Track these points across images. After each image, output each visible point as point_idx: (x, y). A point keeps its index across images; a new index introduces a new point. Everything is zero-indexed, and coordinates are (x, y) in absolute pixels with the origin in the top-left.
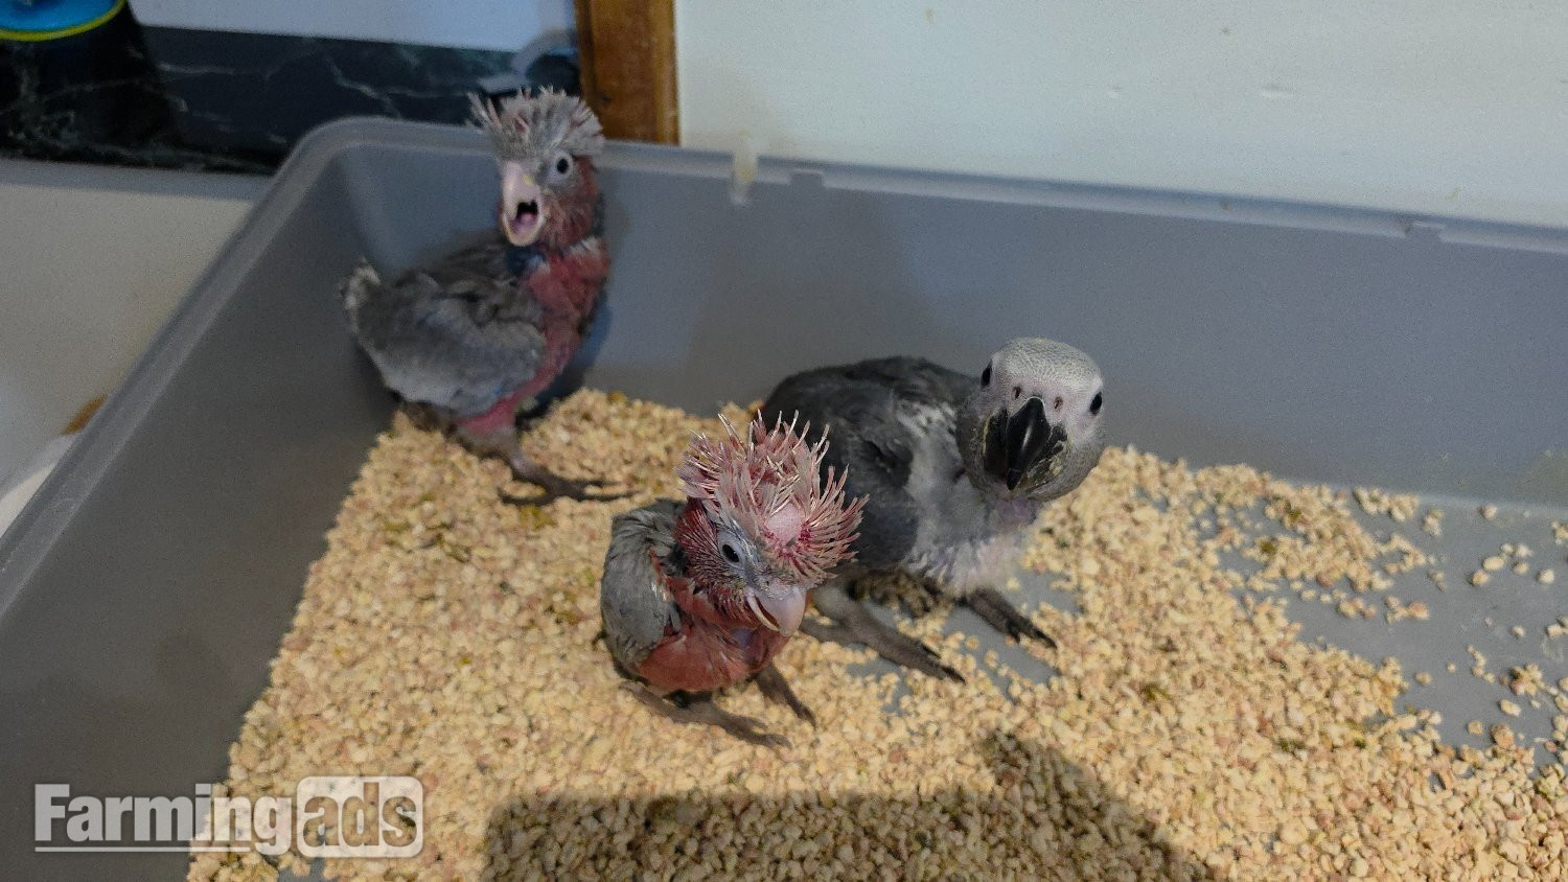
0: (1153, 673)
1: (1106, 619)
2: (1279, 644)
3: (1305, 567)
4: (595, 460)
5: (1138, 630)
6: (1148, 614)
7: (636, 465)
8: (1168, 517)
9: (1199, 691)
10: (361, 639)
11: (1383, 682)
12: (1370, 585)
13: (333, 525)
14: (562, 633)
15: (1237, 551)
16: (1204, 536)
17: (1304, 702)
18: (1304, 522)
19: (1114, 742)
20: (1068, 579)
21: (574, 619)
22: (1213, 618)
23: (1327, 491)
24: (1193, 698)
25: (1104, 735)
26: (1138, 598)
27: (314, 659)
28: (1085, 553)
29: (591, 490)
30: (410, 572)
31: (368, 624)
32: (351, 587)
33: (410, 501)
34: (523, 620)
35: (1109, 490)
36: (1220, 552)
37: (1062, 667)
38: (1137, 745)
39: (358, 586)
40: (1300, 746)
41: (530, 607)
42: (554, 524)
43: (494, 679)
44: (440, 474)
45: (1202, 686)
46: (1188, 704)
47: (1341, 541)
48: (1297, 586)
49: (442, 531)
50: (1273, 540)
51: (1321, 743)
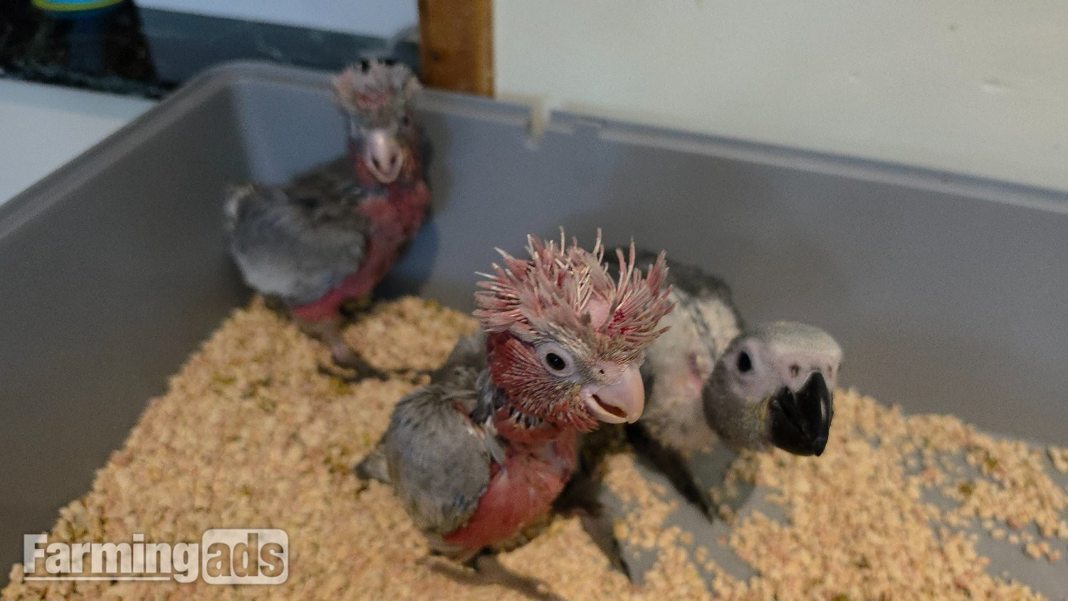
0: (846, 586)
1: (810, 533)
2: (966, 574)
3: (997, 509)
5: (837, 545)
6: (849, 533)
8: (878, 453)
10: (173, 464)
12: (1056, 532)
13: (178, 372)
14: (333, 481)
15: (938, 489)
16: (909, 472)
18: (1000, 470)
20: (781, 494)
21: (343, 471)
22: (908, 543)
23: (1023, 447)
26: (841, 517)
27: (131, 474)
28: (799, 474)
30: (226, 416)
32: (178, 423)
33: (242, 361)
36: (923, 488)
37: (764, 570)
39: (184, 423)
41: (312, 456)
42: (353, 395)
47: (1032, 491)
48: (989, 525)
49: (259, 386)
50: (971, 482)
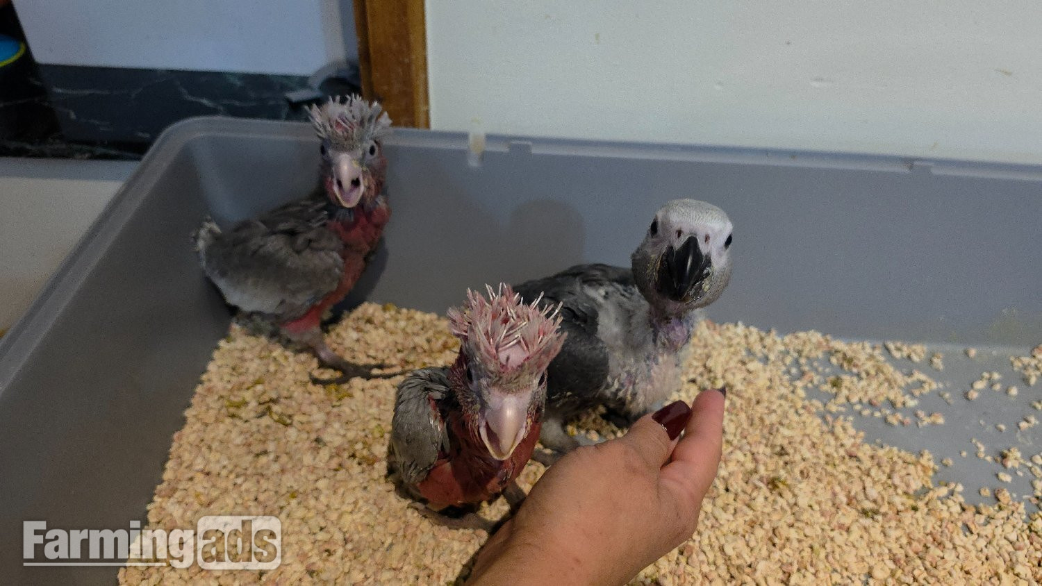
0: (774, 471)
1: (738, 437)
2: (853, 445)
3: (861, 394)
4: (377, 350)
5: (760, 443)
6: (765, 431)
7: (406, 352)
8: (768, 368)
9: (805, 481)
10: (214, 486)
11: (923, 466)
12: (904, 404)
13: (189, 406)
14: (363, 472)
15: (817, 387)
16: (793, 379)
17: (875, 483)
18: (856, 366)
19: (755, 519)
21: (370, 461)
22: (808, 431)
23: (868, 345)
24: (802, 486)
25: (748, 515)
26: (757, 421)
27: (179, 502)
29: (375, 372)
30: (248, 436)
31: (219, 475)
32: (204, 449)
33: (245, 386)
34: (334, 463)
35: (729, 352)
36: (805, 388)
38: (770, 520)
39: (210, 448)
40: (876, 512)
41: (338, 455)
42: (351, 396)
43: (315, 507)
44: (268, 365)
45: (808, 477)
46: (800, 489)
47: (882, 377)
48: (858, 407)
49: (271, 404)
50: (838, 378)
51: (890, 509)
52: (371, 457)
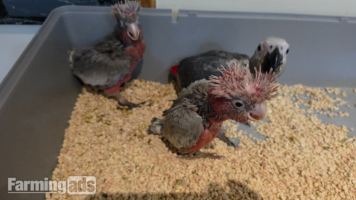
0: (291, 135)
1: (276, 123)
2: (318, 124)
3: (318, 106)
4: (140, 96)
5: (285, 125)
6: (286, 121)
7: (151, 97)
8: (285, 98)
10: (83, 148)
11: (343, 131)
12: (334, 109)
13: (70, 119)
14: (140, 141)
15: (302, 105)
16: (294, 102)
17: (327, 137)
18: (316, 96)
19: (286, 152)
22: (302, 120)
23: (319, 89)
24: (302, 139)
25: (283, 151)
26: (283, 117)
27: (70, 155)
28: (268, 108)
30: (94, 129)
31: (84, 144)
32: (78, 135)
33: (91, 111)
34: (128, 138)
36: (299, 105)
37: (269, 136)
38: (292, 152)
39: (80, 134)
40: (329, 148)
41: (129, 135)
42: (132, 114)
43: (123, 154)
44: (99, 103)
45: (304, 136)
46: (301, 141)
47: (325, 100)
48: (318, 111)
49: (102, 117)
50: (310, 101)
51: (333, 146)
52: (142, 135)
